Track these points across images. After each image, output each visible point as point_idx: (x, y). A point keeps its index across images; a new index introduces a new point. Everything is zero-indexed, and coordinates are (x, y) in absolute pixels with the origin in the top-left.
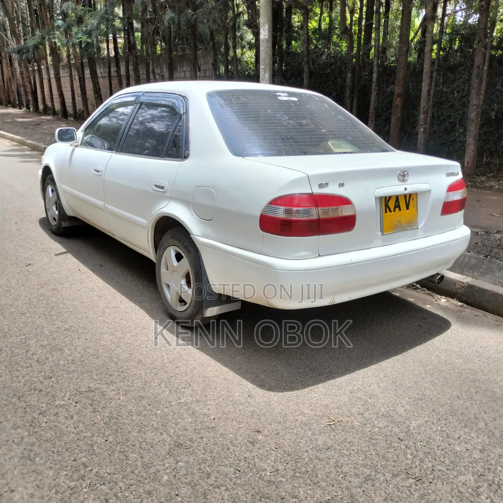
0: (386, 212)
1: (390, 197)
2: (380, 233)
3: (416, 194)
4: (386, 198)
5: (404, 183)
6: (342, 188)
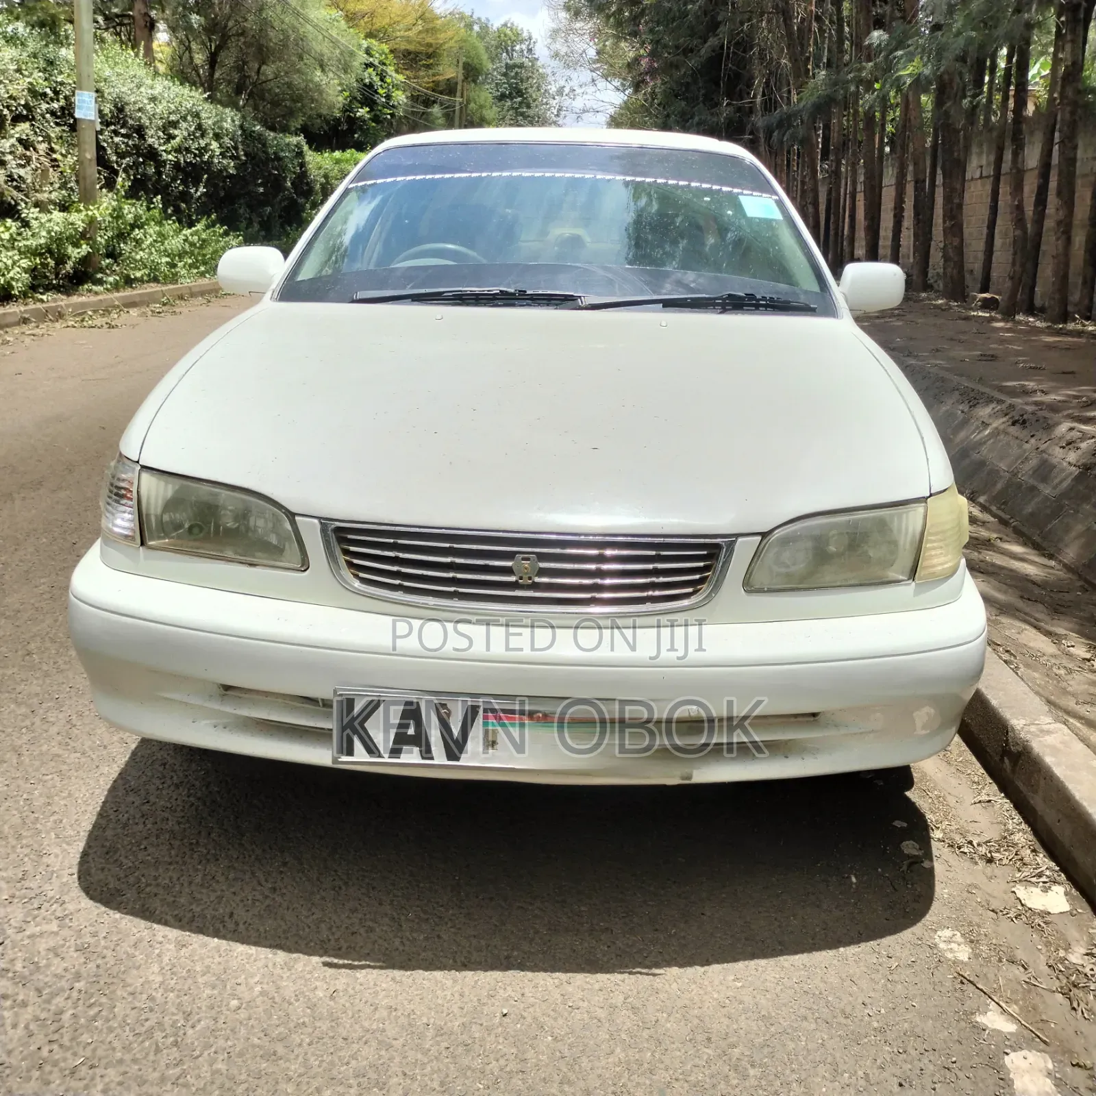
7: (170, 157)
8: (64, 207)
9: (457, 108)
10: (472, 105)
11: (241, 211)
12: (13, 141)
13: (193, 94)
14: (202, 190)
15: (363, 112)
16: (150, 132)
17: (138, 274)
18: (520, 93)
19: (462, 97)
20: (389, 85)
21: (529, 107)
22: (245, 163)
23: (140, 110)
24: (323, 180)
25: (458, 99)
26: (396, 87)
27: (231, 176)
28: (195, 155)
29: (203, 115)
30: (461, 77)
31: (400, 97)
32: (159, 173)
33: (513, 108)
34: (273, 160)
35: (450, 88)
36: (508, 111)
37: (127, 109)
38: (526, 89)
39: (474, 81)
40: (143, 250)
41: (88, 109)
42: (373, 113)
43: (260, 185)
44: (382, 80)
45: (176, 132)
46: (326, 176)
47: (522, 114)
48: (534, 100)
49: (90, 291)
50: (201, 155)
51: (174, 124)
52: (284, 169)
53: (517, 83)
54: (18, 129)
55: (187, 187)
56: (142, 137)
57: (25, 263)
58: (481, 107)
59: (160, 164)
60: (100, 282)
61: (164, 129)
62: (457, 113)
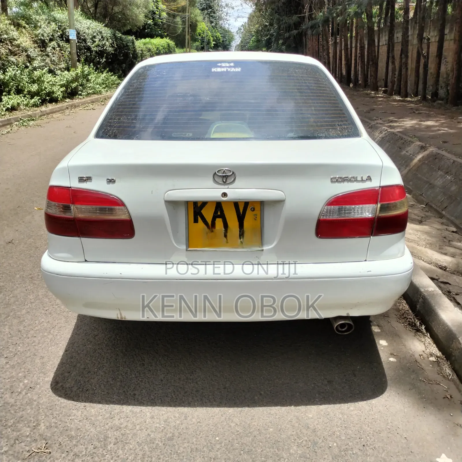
0: (196, 221)
1: (204, 204)
2: (184, 247)
3: (262, 203)
4: (195, 203)
5: (226, 187)
6: (111, 185)
7: (95, 49)
8: (68, 69)
9: (187, 18)
10: (192, 15)
11: (116, 66)
12: (51, 48)
13: (99, 24)
14: (104, 60)
15: (150, 22)
16: (88, 41)
17: (91, 92)
18: (210, 7)
19: (188, 13)
20: (160, 10)
21: (214, 13)
22: (117, 48)
23: (84, 33)
24: (141, 52)
25: (187, 14)
26: (163, 11)
27: (112, 53)
28: (101, 47)
29: (103, 32)
30: (188, 5)
31: (164, 14)
32: (91, 55)
33: (208, 14)
34: (125, 46)
35: (183, 10)
36: (206, 15)
37: (81, 33)
38: (213, 5)
39: (193, 6)
40: (91, 83)
41: (74, 35)
42: (154, 22)
43: (122, 56)
44: (157, 8)
45: (96, 40)
46: (142, 51)
47: (212, 16)
48: (217, 10)
49: (78, 98)
50: (103, 47)
51: (94, 37)
52: (129, 49)
53: (209, 3)
54: (52, 44)
55: (100, 59)
56: (85, 43)
57: (62, 89)
58: (196, 16)
59: (91, 52)
60: (81, 95)
61: (92, 39)
62: (187, 20)
